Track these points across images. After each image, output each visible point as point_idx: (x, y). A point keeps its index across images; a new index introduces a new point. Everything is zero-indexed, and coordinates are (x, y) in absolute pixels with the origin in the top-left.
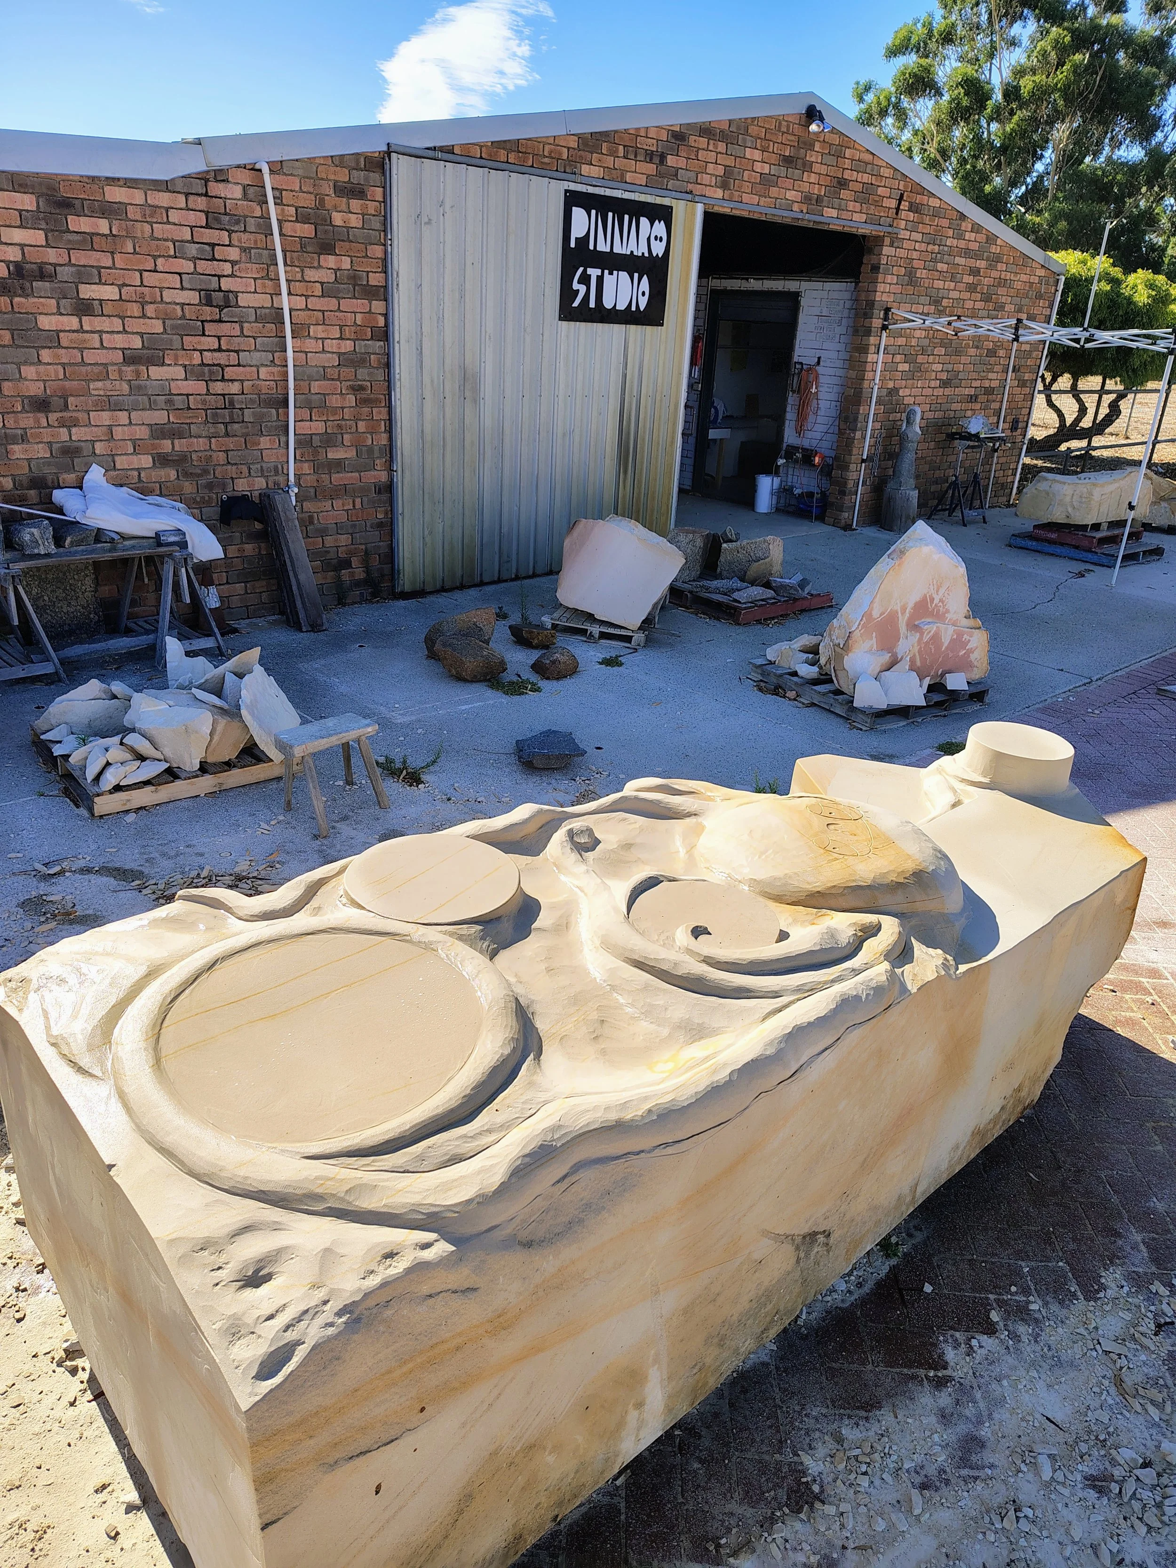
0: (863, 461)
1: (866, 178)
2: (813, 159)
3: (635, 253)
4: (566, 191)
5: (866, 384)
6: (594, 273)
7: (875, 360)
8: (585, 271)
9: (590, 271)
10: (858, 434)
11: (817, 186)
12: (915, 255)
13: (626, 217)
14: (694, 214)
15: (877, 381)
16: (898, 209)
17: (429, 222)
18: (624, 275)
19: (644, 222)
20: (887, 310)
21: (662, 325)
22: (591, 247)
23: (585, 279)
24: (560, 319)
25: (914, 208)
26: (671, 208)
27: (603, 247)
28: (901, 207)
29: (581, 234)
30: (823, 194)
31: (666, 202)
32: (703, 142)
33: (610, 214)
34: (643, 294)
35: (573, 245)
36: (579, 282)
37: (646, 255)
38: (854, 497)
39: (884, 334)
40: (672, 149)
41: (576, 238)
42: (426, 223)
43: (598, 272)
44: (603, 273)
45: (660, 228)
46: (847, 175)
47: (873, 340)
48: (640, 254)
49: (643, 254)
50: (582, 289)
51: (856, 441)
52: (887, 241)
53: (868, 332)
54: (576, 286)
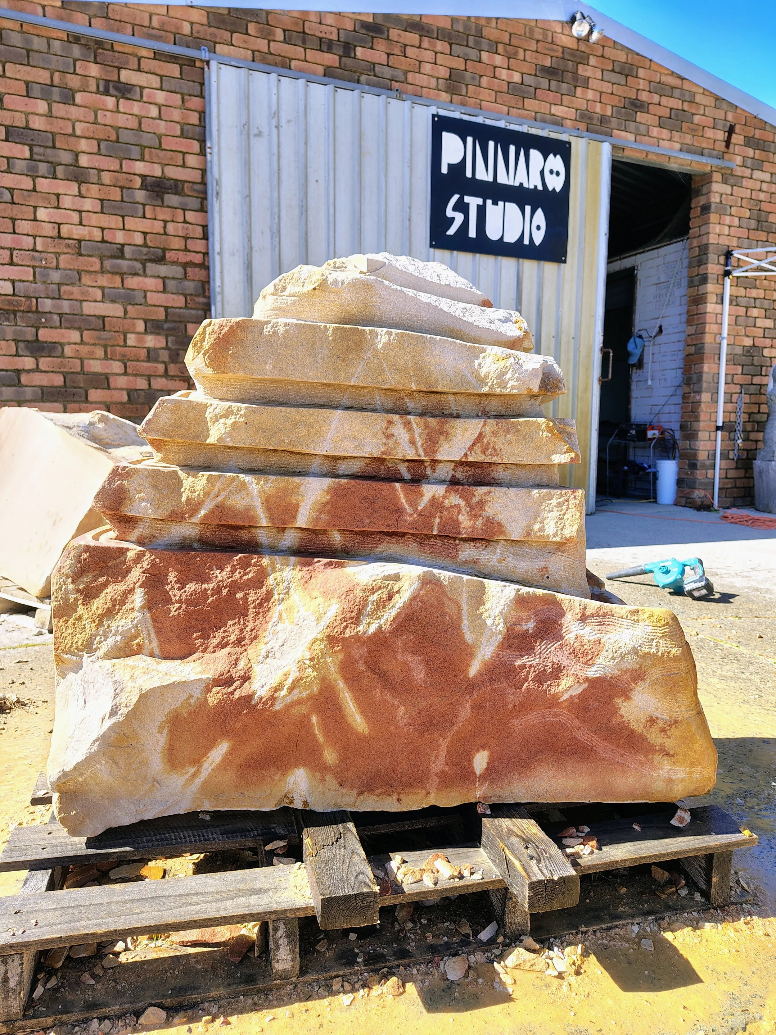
0: (718, 428)
1: (675, 104)
2: (588, 74)
3: (526, 185)
4: (434, 116)
5: (708, 339)
6: (473, 202)
7: (719, 311)
8: (461, 200)
9: (467, 199)
10: (705, 397)
11: (598, 104)
12: (762, 196)
13: (512, 149)
14: (599, 153)
15: (725, 334)
16: (728, 143)
17: (259, 134)
18: (512, 208)
19: (535, 154)
20: (728, 254)
21: (565, 262)
22: (469, 174)
23: (462, 207)
24: (431, 246)
25: (750, 142)
26: (569, 143)
27: (483, 175)
28: (733, 140)
29: (456, 160)
30: (609, 113)
31: (564, 137)
32: (412, 38)
33: (491, 144)
34: (538, 228)
35: (444, 170)
36: (455, 209)
37: (540, 188)
38: (710, 472)
39: (728, 281)
40: (362, 40)
41: (449, 165)
42: (255, 135)
43: (480, 201)
44: (485, 202)
45: (555, 162)
46: (644, 96)
47: (711, 287)
48: (532, 187)
49: (536, 187)
50: (459, 218)
51: (702, 405)
52: (717, 177)
53: (704, 279)
54: (449, 212)
